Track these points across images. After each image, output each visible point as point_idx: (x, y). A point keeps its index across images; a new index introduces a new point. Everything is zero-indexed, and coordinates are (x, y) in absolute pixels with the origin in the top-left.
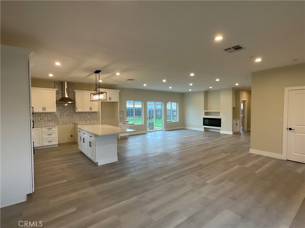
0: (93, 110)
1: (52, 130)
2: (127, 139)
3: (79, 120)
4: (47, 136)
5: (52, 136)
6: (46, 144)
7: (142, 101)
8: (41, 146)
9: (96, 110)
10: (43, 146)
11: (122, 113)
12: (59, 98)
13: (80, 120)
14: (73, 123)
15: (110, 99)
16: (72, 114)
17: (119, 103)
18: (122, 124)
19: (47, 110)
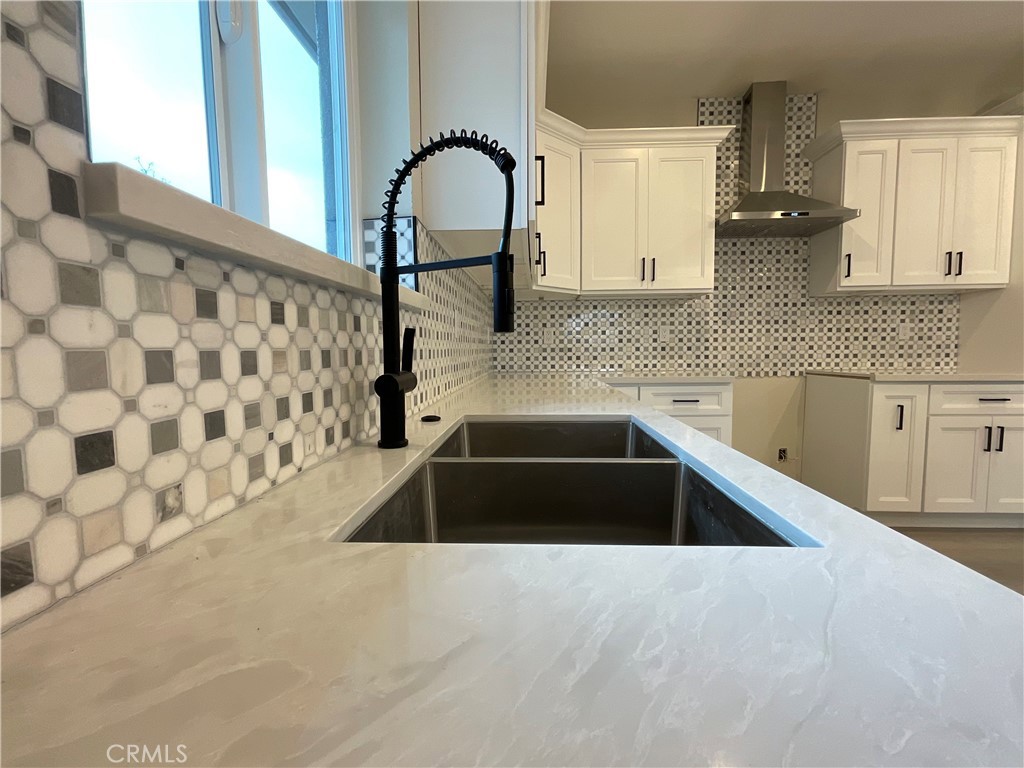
1: (701, 407)
3: (833, 352)
13: (842, 351)
14: (797, 369)
16: (790, 309)
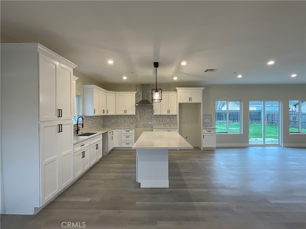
0: (171, 113)
1: (130, 132)
2: (212, 153)
4: (125, 138)
5: (130, 138)
6: (124, 145)
7: (241, 100)
8: (121, 147)
9: (175, 113)
10: (122, 147)
11: (209, 117)
12: (139, 101)
15: (190, 99)
17: (202, 104)
18: (206, 132)
19: (128, 113)
